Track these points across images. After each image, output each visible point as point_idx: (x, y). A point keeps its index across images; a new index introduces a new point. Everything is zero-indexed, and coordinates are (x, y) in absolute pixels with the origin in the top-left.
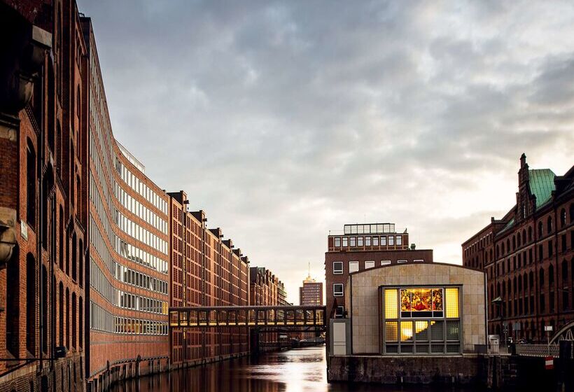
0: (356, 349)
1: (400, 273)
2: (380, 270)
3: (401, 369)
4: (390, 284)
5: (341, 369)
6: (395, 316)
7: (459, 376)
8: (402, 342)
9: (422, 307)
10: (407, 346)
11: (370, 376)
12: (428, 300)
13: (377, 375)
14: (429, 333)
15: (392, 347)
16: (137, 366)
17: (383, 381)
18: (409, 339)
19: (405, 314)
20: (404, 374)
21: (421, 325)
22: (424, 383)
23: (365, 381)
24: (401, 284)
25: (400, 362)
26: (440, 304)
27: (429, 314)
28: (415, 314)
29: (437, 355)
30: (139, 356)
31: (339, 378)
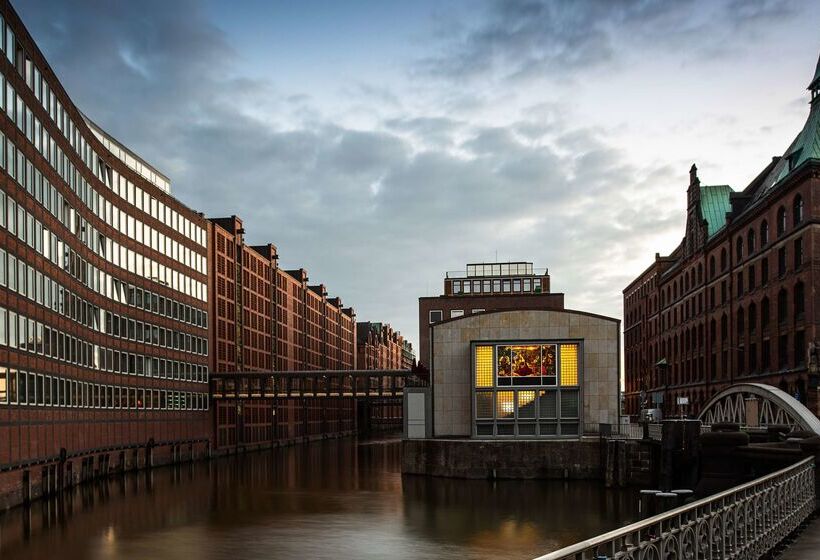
0: (439, 431)
1: (499, 324)
2: (473, 319)
3: (494, 458)
4: (487, 339)
5: (417, 458)
6: (489, 384)
7: (575, 468)
8: (498, 421)
9: (526, 371)
10: (506, 426)
11: (452, 468)
12: (535, 361)
13: (462, 467)
14: (537, 407)
15: (486, 428)
16: (148, 453)
17: (468, 476)
18: (508, 416)
19: (503, 381)
20: (498, 464)
21: (527, 397)
22: (525, 477)
23: (447, 475)
24: (502, 339)
25: (492, 448)
26: (552, 367)
27: (536, 381)
28: (517, 381)
29: (547, 438)
30: (152, 440)
31: (413, 470)
